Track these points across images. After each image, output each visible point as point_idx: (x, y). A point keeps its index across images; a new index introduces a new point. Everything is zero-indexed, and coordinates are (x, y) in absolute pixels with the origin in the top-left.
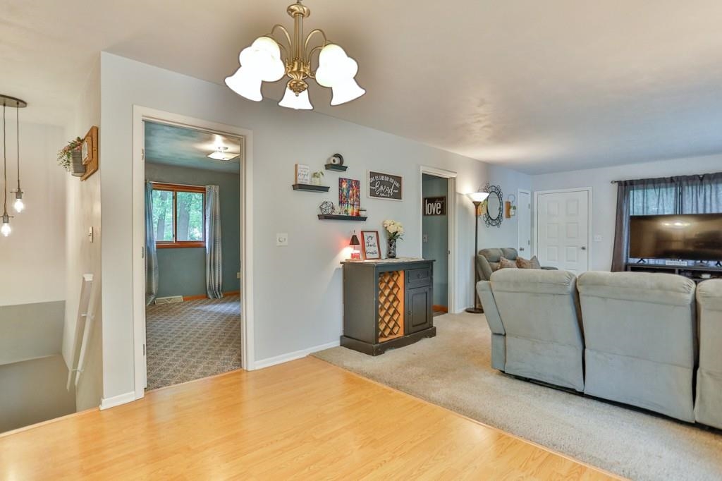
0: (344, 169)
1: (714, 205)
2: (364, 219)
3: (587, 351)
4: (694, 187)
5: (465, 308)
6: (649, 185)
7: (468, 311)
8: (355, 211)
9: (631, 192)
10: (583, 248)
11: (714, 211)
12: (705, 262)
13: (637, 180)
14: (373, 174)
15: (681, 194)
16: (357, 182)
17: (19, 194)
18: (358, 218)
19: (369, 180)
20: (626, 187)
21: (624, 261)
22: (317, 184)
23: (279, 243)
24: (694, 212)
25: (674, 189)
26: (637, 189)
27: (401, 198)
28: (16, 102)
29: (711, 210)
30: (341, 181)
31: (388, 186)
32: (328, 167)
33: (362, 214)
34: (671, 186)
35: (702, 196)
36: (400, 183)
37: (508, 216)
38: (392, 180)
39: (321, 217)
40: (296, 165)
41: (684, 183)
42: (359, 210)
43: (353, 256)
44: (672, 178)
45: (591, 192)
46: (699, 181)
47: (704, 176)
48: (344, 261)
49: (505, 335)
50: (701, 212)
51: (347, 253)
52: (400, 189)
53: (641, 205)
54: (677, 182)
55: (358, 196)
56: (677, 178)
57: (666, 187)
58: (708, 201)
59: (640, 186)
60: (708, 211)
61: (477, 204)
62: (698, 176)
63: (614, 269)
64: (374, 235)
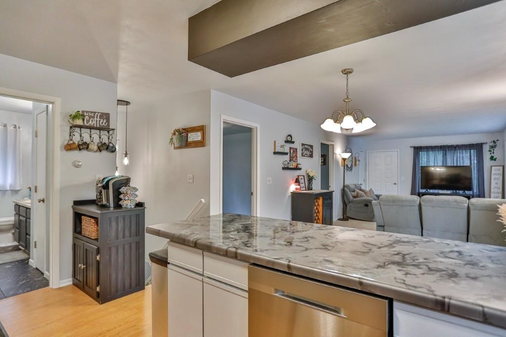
0: (293, 142)
1: (461, 161)
2: (300, 169)
3: (424, 231)
4: (452, 151)
5: (337, 218)
6: (430, 150)
7: (339, 219)
8: (296, 165)
9: (421, 153)
10: (395, 184)
11: (462, 165)
12: (458, 191)
13: (423, 147)
14: (303, 145)
15: (446, 154)
16: (296, 149)
17: (126, 155)
18: (297, 168)
19: (301, 148)
20: (417, 150)
21: (417, 191)
22: (283, 151)
23: (268, 183)
24: (452, 165)
25: (442, 152)
26: (424, 151)
27: (312, 157)
28: (126, 103)
29: (460, 164)
30: (290, 148)
31: (308, 150)
32: (287, 142)
33: (300, 166)
34: (441, 150)
35: (456, 156)
36: (312, 149)
37: (355, 165)
38: (309, 148)
39: (284, 168)
40: (275, 142)
41: (447, 149)
42: (297, 164)
43: (296, 189)
44: (441, 146)
45: (399, 152)
46: (454, 149)
47: (457, 146)
48: (292, 191)
49: (384, 226)
50: (455, 165)
51: (293, 188)
52: (312, 152)
53: (426, 160)
54: (444, 149)
55: (297, 157)
56: (444, 146)
57: (438, 151)
58: (459, 159)
59: (425, 150)
60: (459, 165)
61: (344, 160)
62: (453, 145)
63: (412, 194)
64: (302, 177)
